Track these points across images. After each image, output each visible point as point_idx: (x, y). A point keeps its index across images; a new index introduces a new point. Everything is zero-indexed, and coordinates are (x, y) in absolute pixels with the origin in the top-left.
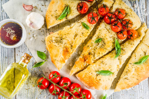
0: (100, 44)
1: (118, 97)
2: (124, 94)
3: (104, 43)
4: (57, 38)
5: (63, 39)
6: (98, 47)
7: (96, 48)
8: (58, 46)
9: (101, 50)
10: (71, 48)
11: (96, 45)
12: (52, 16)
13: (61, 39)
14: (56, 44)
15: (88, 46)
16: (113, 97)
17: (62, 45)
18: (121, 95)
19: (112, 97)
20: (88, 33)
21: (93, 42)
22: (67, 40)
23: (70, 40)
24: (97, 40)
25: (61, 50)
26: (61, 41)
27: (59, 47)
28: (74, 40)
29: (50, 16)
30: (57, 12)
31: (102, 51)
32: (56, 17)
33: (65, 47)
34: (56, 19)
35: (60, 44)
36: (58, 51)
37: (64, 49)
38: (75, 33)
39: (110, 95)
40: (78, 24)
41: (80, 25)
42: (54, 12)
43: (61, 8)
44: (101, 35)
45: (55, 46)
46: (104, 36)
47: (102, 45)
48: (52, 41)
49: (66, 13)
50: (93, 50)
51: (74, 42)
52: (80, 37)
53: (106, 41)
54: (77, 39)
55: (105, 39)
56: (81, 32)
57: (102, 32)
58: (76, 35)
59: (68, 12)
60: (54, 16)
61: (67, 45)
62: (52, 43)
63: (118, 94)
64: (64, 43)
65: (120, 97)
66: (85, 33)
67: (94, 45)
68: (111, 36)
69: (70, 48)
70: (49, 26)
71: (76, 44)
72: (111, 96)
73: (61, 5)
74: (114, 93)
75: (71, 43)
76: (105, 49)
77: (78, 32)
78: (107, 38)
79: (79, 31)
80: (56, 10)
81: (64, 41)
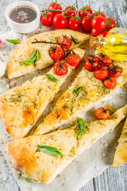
0: (80, 95)
1: (116, 175)
2: (124, 171)
3: (86, 92)
4: (13, 95)
5: (21, 97)
6: (77, 98)
7: (75, 100)
8: (15, 105)
9: (81, 101)
10: (35, 107)
11: (75, 96)
12: (15, 61)
13: (19, 97)
14: (12, 104)
15: (63, 98)
16: (108, 176)
17: (21, 104)
18: (119, 172)
19: (106, 176)
20: (56, 85)
21: (70, 92)
22: (28, 97)
23: (32, 97)
24: (76, 89)
25: (20, 111)
26: (19, 99)
27: (17, 107)
28: (37, 96)
29: (13, 62)
30: (23, 57)
31: (82, 103)
32: (21, 63)
33: (26, 107)
34: (21, 65)
35: (18, 103)
36: (16, 112)
37: (25, 109)
38: (39, 87)
39: (102, 173)
40: (42, 77)
41: (45, 78)
42: (19, 58)
43: (28, 53)
44: (81, 83)
45: (11, 105)
46: (85, 84)
47: (83, 95)
48: (5, 100)
49: (35, 58)
50: (70, 103)
51: (38, 99)
52: (46, 91)
53: (88, 90)
54: (42, 94)
55: (86, 87)
56: (47, 85)
57: (82, 80)
58: (40, 91)
59: (37, 56)
60: (18, 62)
61: (28, 103)
62: (5, 102)
63: (114, 170)
64: (23, 101)
65: (118, 176)
66: (53, 86)
67: (72, 96)
68: (95, 84)
69: (33, 107)
70: (11, 73)
71: (40, 101)
72: (104, 174)
73: (29, 49)
74: (107, 169)
75: (34, 100)
76: (87, 100)
77: (42, 87)
78: (89, 86)
79: (44, 84)
80: (22, 56)
81: (24, 99)
